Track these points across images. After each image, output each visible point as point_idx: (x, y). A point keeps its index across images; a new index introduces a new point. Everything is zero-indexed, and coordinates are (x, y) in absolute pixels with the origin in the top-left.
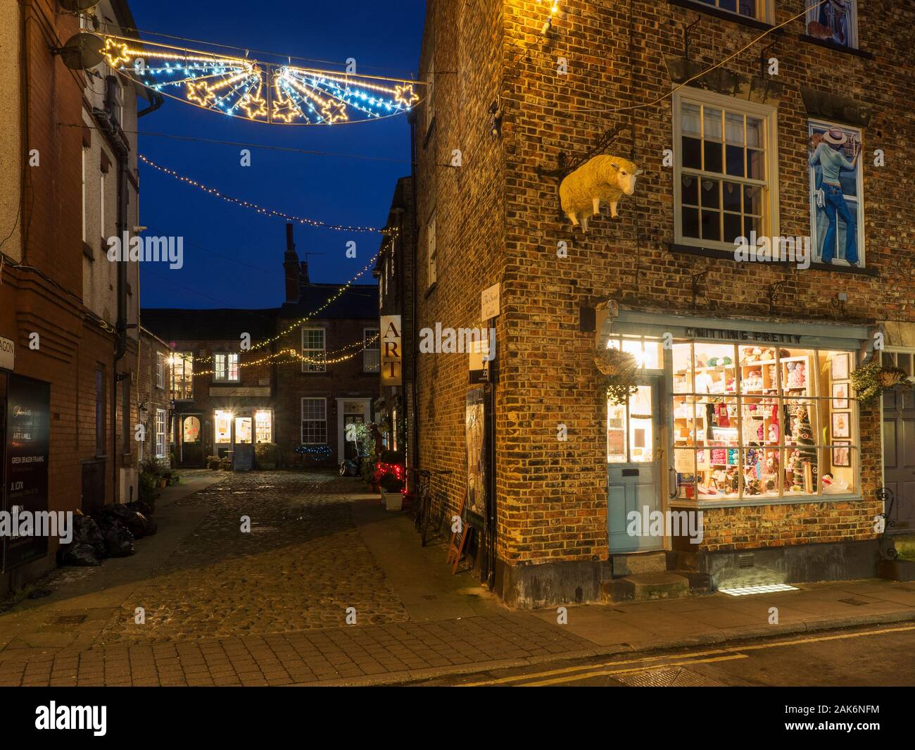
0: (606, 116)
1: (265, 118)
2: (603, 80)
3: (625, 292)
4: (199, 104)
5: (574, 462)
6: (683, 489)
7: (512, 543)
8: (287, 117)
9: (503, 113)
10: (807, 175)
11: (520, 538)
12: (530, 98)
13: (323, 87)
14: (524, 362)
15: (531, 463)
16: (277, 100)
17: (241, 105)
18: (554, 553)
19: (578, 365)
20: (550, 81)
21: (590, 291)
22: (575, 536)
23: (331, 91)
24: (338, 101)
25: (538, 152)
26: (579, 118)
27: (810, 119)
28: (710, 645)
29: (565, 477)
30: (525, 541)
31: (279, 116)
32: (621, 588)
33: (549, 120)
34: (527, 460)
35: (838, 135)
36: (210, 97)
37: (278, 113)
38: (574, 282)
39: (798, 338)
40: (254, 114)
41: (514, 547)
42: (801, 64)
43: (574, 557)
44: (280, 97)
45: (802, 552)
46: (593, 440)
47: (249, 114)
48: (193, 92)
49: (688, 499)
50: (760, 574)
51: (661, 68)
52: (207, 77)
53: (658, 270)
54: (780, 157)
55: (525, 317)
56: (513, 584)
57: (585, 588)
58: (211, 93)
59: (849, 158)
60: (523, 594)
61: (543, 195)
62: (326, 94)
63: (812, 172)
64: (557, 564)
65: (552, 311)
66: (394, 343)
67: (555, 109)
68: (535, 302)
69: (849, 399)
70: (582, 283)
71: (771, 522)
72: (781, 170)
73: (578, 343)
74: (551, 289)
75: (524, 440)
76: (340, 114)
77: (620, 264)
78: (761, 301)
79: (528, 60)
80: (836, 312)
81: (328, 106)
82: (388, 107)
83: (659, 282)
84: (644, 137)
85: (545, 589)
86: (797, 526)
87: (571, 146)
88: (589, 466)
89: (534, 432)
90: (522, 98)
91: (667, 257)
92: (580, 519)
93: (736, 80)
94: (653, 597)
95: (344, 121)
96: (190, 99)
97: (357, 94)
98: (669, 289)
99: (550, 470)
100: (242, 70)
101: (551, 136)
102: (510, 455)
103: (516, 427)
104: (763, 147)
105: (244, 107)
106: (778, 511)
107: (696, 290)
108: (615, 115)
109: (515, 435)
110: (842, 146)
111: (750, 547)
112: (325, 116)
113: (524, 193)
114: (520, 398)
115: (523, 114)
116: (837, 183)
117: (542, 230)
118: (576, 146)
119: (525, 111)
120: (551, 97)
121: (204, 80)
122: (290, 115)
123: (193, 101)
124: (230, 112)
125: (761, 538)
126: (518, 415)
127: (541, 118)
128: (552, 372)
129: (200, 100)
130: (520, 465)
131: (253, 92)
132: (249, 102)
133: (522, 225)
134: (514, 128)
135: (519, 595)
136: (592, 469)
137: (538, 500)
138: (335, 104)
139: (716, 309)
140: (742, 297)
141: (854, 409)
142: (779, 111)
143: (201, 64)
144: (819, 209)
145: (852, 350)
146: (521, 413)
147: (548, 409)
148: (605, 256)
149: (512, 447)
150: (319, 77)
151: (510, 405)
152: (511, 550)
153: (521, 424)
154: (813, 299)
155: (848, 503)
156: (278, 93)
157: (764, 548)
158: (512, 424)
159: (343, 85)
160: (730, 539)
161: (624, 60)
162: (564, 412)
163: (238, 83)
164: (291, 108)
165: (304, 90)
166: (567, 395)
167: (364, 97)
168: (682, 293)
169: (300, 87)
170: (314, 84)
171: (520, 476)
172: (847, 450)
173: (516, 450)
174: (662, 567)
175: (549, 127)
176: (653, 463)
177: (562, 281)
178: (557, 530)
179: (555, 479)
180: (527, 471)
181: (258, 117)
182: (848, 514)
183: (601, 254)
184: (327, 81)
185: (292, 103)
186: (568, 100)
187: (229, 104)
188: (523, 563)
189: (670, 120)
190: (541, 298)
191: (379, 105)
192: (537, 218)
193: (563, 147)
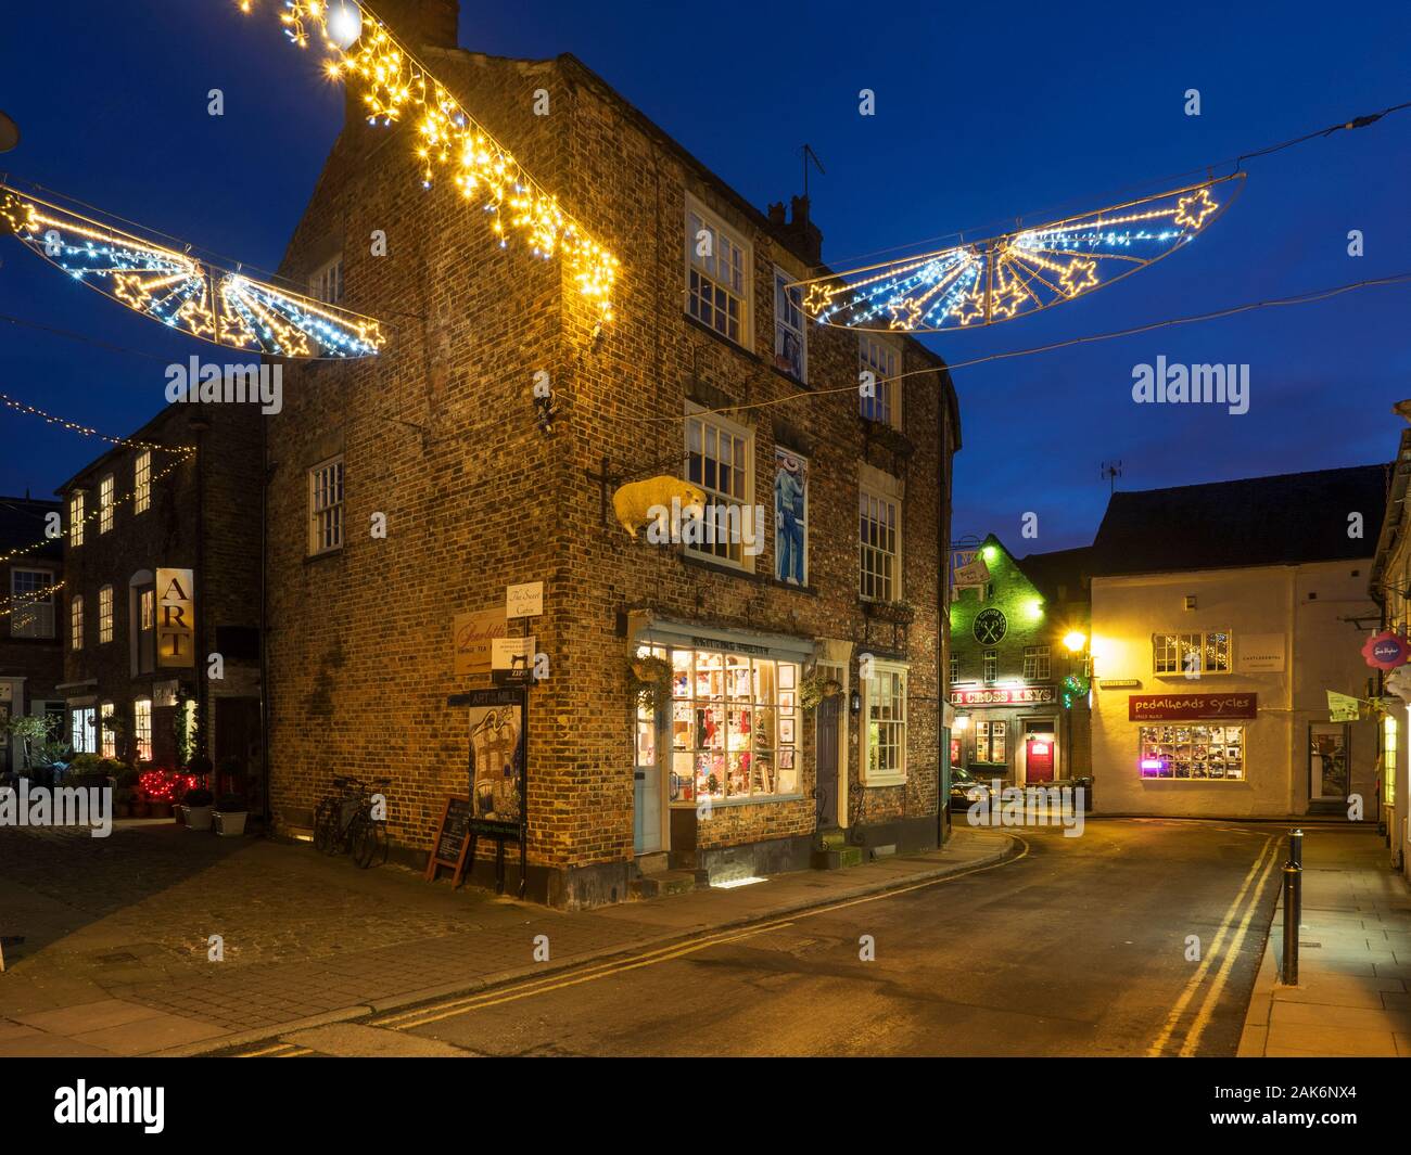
0: (637, 424)
1: (211, 337)
2: (636, 388)
3: (649, 599)
4: (130, 304)
5: (611, 766)
6: (682, 792)
7: (562, 847)
8: (238, 339)
9: (559, 411)
10: (773, 497)
11: (569, 841)
12: (582, 400)
13: (280, 309)
14: (574, 665)
15: (580, 767)
16: (225, 315)
17: (182, 314)
18: (595, 855)
19: (614, 670)
20: (596, 383)
21: (623, 596)
22: (610, 838)
23: (289, 314)
24: (297, 330)
25: (587, 454)
26: (618, 424)
27: (777, 446)
28: (756, 921)
29: (604, 780)
30: (573, 844)
31: (229, 336)
32: (645, 886)
33: (596, 423)
34: (576, 764)
35: (792, 463)
36: (144, 298)
37: (227, 332)
38: (612, 588)
39: (767, 650)
40: (199, 330)
41: (563, 850)
42: (772, 394)
43: (609, 859)
44: (229, 313)
45: (765, 847)
46: (624, 744)
47: (193, 328)
48: (123, 288)
49: (687, 799)
50: (738, 869)
51: (678, 383)
52: (139, 270)
53: (672, 579)
54: (757, 480)
55: (575, 620)
56: (563, 887)
57: (618, 888)
58: (146, 293)
59: (800, 484)
60: (572, 897)
61: (590, 498)
62: (283, 318)
63: (776, 494)
64: (597, 866)
65: (596, 616)
66: (179, 608)
67: (600, 413)
68: (583, 605)
69: (794, 708)
70: (618, 590)
71: (746, 819)
72: (757, 492)
73: (614, 649)
74: (596, 593)
75: (574, 743)
76: (300, 346)
77: (645, 572)
78: (742, 614)
79: (580, 360)
80: (789, 627)
81: (286, 334)
82: (354, 346)
83: (673, 592)
84: (664, 449)
85: (589, 890)
86: (762, 824)
87: (611, 452)
88: (621, 769)
89: (581, 736)
90: (575, 398)
91: (679, 568)
92: (613, 820)
93: (729, 402)
94: (670, 893)
95: (304, 355)
96: (120, 296)
97: (319, 324)
98: (680, 599)
99: (593, 773)
100: (182, 269)
101: (597, 439)
102: (559, 758)
103: (567, 731)
104: (743, 467)
105: (186, 318)
106: (750, 809)
107: (699, 601)
108: (644, 425)
109: (566, 739)
110: (795, 473)
111: (731, 844)
112: (283, 346)
113: (575, 494)
114: (571, 701)
115: (575, 414)
116: (792, 507)
117: (589, 533)
118: (615, 452)
119: (578, 411)
120: (596, 399)
121: (136, 273)
122: (243, 338)
123: (122, 299)
124: (170, 322)
125: (738, 835)
126: (569, 719)
127: (590, 420)
128: (595, 677)
129: (132, 299)
130: (570, 769)
131: (196, 299)
132: (192, 312)
133: (574, 527)
134: (569, 428)
135: (569, 898)
136: (623, 773)
137: (583, 804)
138: (294, 332)
139: (713, 621)
140: (729, 610)
141: (798, 717)
142: (757, 436)
143: (133, 251)
144: (780, 530)
145: (799, 663)
146: (571, 717)
147: (592, 713)
148: (634, 563)
149: (563, 751)
150: (276, 296)
151: (560, 708)
152: (561, 854)
153: (571, 728)
154: (776, 615)
155: (795, 801)
156: (226, 306)
157: (741, 845)
158: (563, 728)
159: (302, 311)
160: (718, 837)
161: (650, 370)
162: (604, 716)
163: (178, 284)
164: (242, 328)
165: (257, 308)
166: (606, 699)
167: (327, 330)
168: (689, 603)
169: (252, 304)
170: (269, 302)
171: (570, 779)
172: (791, 754)
173: (567, 754)
174: (665, 866)
175: (595, 430)
176: (655, 767)
177: (603, 586)
178: (597, 832)
179: (597, 782)
180: (575, 775)
181: (203, 334)
182: (794, 812)
183: (632, 561)
184: (286, 303)
185: (244, 322)
186: (610, 405)
187: (169, 311)
188: (572, 865)
189: (682, 436)
190: (587, 602)
191: (342, 342)
192: (585, 521)
193: (605, 451)
